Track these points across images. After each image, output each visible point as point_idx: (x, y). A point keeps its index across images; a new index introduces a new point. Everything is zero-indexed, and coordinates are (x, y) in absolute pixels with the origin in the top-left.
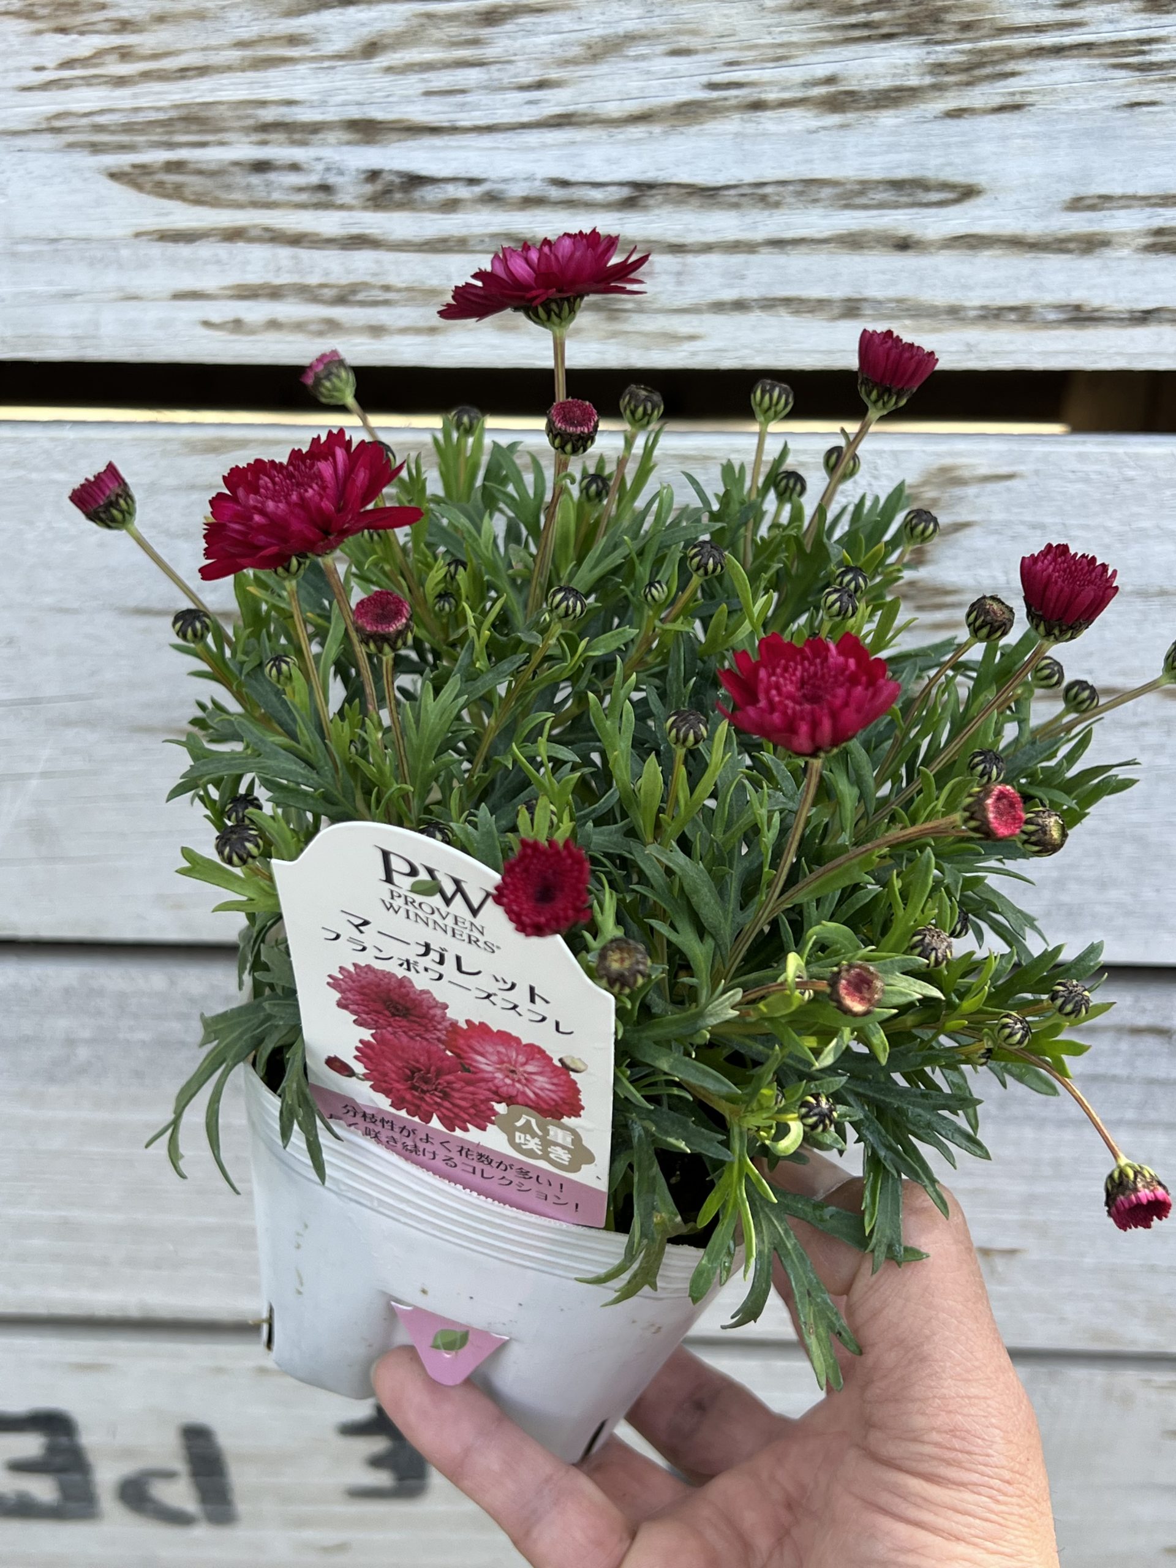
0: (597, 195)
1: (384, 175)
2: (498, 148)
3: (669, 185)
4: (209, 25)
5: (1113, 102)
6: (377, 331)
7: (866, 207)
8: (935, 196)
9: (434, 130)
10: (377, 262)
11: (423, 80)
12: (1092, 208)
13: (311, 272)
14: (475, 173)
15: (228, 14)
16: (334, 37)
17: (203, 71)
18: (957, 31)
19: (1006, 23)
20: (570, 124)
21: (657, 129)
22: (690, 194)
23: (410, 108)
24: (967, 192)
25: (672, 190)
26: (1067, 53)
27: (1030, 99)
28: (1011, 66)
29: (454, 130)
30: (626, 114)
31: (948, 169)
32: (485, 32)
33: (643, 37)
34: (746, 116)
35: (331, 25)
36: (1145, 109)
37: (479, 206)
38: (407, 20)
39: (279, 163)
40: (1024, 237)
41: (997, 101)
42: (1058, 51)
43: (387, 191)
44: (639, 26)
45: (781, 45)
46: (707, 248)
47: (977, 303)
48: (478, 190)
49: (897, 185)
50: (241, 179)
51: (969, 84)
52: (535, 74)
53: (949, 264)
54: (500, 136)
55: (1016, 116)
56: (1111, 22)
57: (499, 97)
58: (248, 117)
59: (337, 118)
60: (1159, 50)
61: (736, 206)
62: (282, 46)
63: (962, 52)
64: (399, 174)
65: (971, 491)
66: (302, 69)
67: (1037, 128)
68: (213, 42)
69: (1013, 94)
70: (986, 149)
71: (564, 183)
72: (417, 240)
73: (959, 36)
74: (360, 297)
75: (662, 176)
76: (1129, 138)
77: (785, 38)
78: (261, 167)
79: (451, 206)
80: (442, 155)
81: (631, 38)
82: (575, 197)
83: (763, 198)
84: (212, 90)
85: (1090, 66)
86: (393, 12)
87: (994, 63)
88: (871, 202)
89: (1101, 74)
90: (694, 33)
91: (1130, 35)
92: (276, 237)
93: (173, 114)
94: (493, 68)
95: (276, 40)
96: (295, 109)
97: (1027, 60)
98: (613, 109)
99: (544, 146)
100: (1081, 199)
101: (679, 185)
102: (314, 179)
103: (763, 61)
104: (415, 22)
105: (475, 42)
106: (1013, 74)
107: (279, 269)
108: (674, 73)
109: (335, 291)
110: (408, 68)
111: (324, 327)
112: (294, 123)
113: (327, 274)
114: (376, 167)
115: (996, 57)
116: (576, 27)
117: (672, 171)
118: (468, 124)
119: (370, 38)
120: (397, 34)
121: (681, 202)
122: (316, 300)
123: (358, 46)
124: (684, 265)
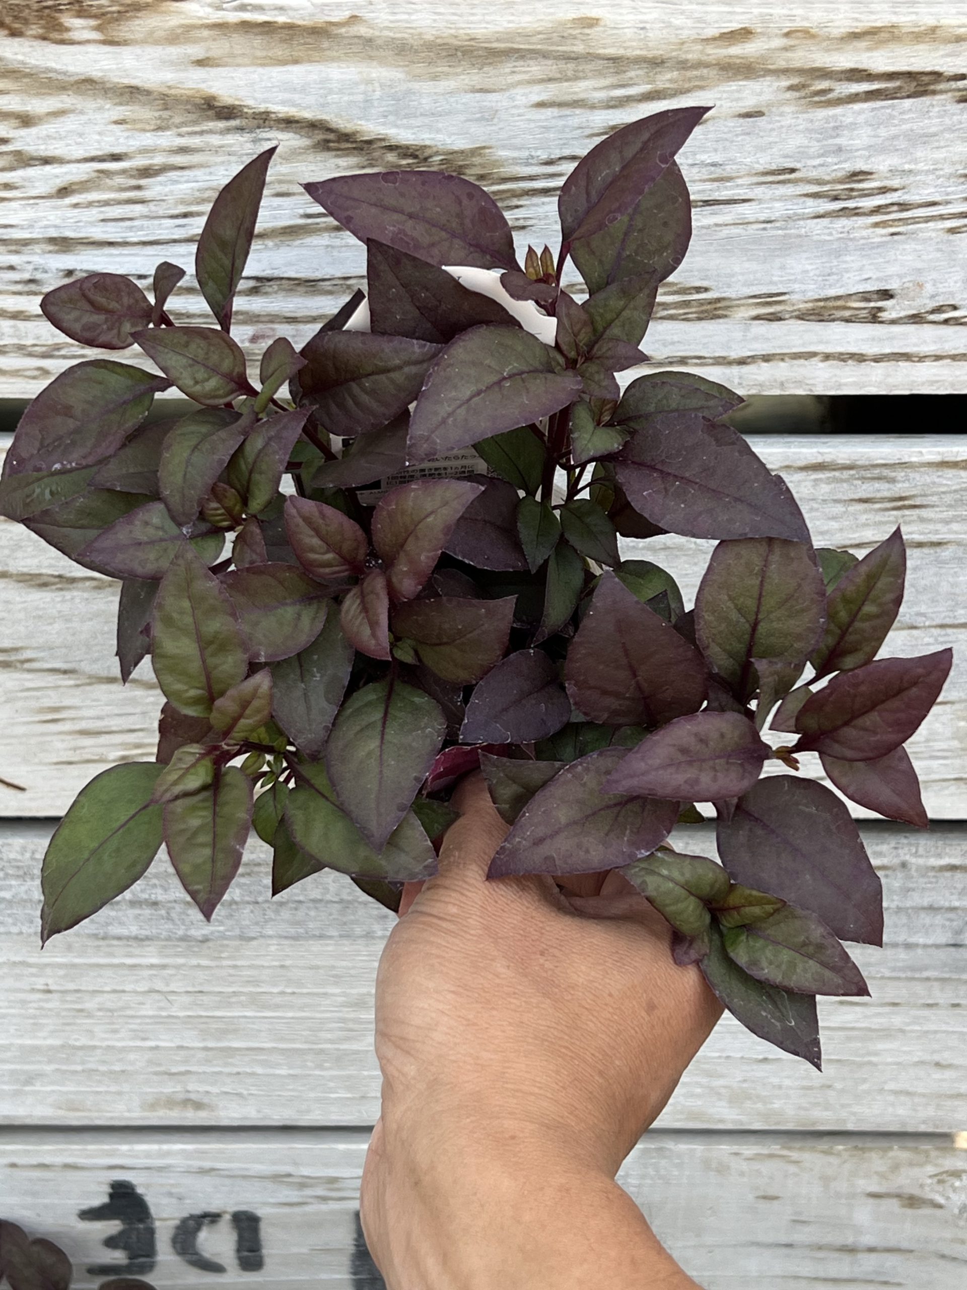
1: (76, 272)
2: (158, 255)
3: (282, 278)
9: (111, 244)
11: (102, 212)
13: (27, 336)
14: (142, 271)
16: (37, 184)
19: (508, 175)
21: (270, 243)
22: (299, 284)
23: (94, 230)
25: (284, 282)
27: (529, 223)
28: (515, 202)
29: (125, 244)
32: (142, 182)
34: (333, 235)
35: (34, 177)
38: (88, 173)
46: (313, 319)
48: (145, 282)
52: (182, 209)
54: (160, 247)
55: (522, 233)
57: (156, 222)
59: (40, 236)
61: (330, 293)
64: (86, 272)
66: (14, 205)
69: (517, 219)
74: (63, 352)
75: (277, 273)
80: (118, 259)
83: (349, 287)
86: (78, 168)
87: (503, 199)
90: (291, 182)
94: (151, 205)
96: (9, 230)
97: (526, 197)
99: (191, 254)
101: (289, 279)
102: (27, 276)
104: (95, 175)
105: (139, 188)
106: (517, 207)
107: (3, 334)
108: (279, 207)
109: (44, 349)
110: (90, 204)
111: (36, 373)
112: (11, 240)
113: (38, 338)
114: (71, 268)
115: (504, 196)
116: (208, 178)
117: (284, 269)
118: (135, 240)
119: (62, 185)
120: (81, 182)
121: (291, 290)
122: (31, 355)
123: (54, 191)
124: (297, 330)
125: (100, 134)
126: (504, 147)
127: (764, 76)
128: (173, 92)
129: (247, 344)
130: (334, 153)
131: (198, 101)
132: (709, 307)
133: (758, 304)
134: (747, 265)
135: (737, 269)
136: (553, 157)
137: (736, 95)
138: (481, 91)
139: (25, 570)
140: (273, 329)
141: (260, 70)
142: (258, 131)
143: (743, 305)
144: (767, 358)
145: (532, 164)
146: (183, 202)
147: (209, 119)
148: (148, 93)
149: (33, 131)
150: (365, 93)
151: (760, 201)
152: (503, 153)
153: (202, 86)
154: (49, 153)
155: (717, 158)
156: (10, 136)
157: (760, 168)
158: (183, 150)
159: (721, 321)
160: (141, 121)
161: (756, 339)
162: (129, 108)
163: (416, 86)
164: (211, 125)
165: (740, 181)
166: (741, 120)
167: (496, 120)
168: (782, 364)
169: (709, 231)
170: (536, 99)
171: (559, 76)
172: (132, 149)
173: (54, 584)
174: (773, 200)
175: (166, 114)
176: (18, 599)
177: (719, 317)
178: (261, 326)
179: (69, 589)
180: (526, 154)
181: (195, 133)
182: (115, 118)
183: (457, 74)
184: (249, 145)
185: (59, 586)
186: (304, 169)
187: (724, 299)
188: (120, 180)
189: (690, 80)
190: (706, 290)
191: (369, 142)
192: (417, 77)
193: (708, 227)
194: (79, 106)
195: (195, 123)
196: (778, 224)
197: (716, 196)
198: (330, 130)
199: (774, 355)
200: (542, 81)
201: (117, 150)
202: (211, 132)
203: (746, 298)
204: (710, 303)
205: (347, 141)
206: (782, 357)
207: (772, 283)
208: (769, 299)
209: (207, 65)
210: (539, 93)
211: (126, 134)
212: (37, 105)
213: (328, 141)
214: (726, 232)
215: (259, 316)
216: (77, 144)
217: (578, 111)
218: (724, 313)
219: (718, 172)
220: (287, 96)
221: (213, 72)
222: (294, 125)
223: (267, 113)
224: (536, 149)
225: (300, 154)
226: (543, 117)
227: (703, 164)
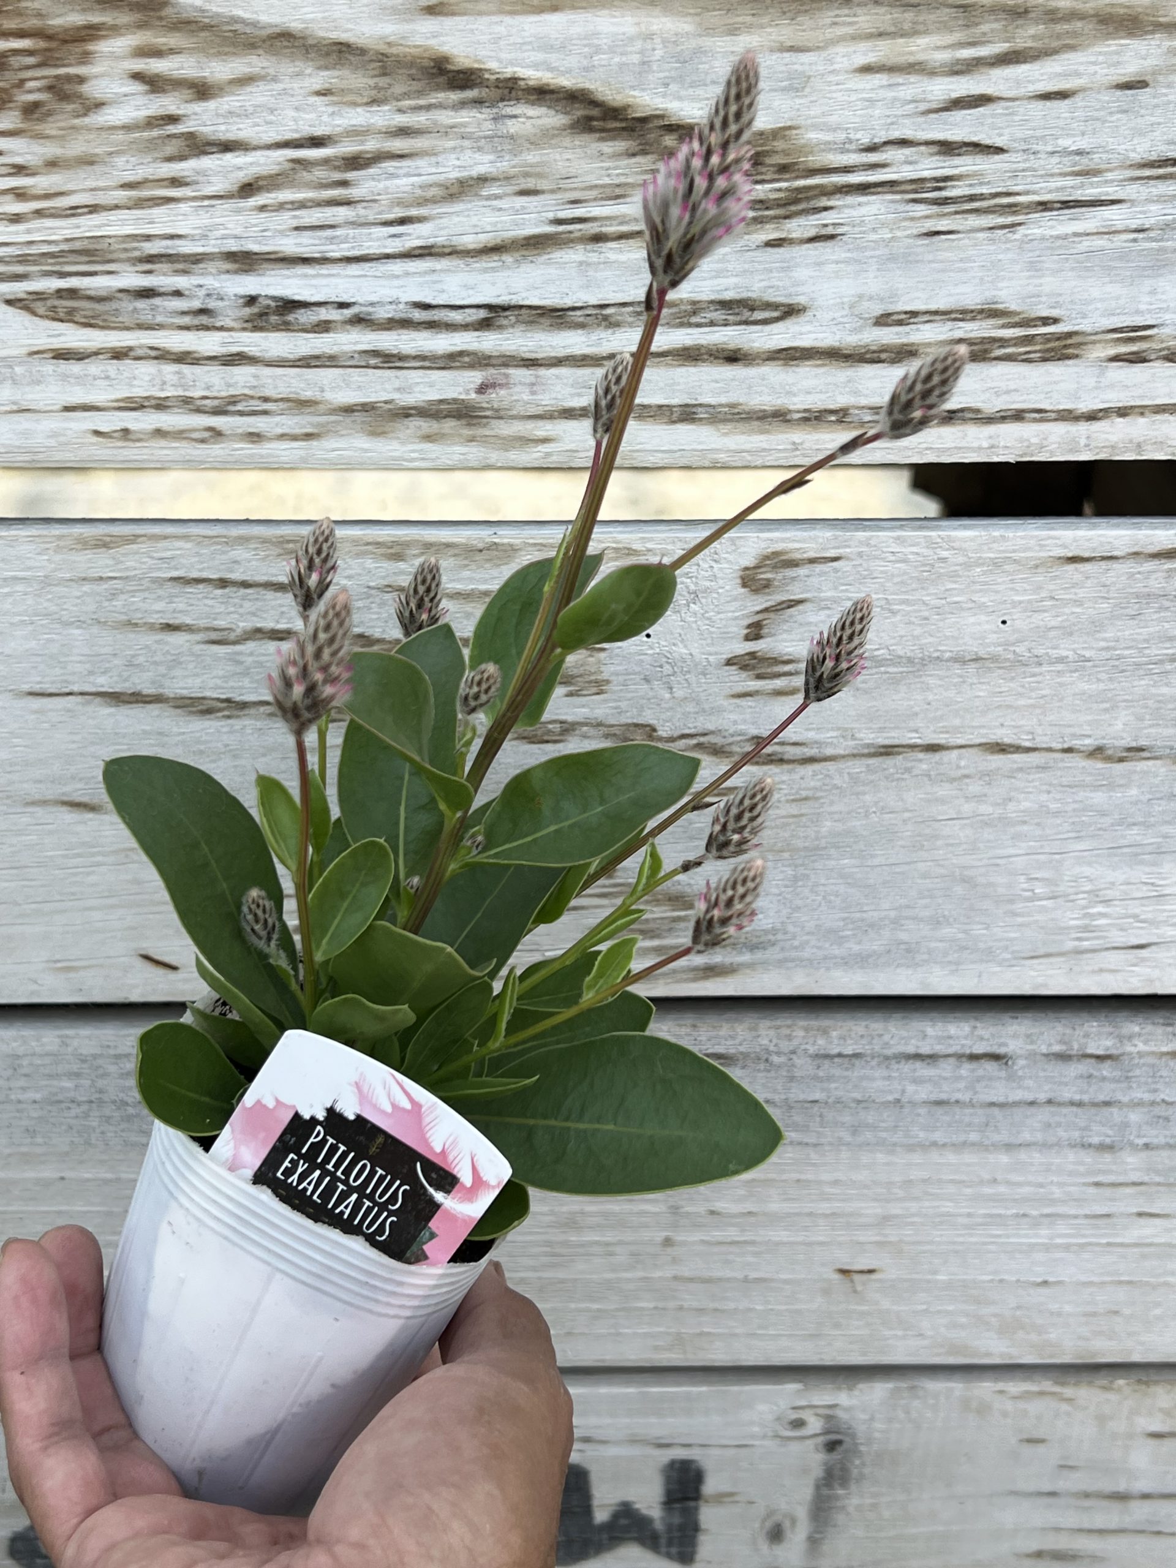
0: (456, 316)
1: (260, 300)
2: (366, 276)
3: (521, 307)
4: (96, 168)
5: (915, 232)
6: (255, 437)
7: (699, 325)
8: (759, 315)
9: (305, 261)
10: (256, 376)
11: (295, 217)
12: (900, 323)
13: (194, 386)
14: (345, 298)
15: (116, 160)
16: (213, 179)
17: (94, 209)
18: (775, 173)
19: (817, 166)
20: (431, 255)
21: (508, 258)
22: (542, 315)
23: (285, 241)
24: (790, 311)
25: (523, 311)
26: (872, 190)
27: (839, 230)
28: (824, 202)
29: (324, 260)
30: (482, 245)
31: (771, 290)
32: (350, 175)
33: (494, 179)
34: (589, 247)
35: (211, 169)
36: (943, 237)
37: (348, 327)
38: (279, 164)
39: (162, 290)
40: (839, 349)
41: (812, 233)
42: (864, 189)
43: (262, 315)
44: (491, 170)
45: (618, 186)
46: (558, 362)
47: (802, 407)
48: (348, 313)
49: (725, 305)
50: (128, 305)
51: (786, 217)
52: (398, 213)
53: (773, 373)
54: (367, 265)
55: (829, 244)
56: (910, 163)
57: (365, 231)
58: (135, 249)
59: (216, 250)
60: (953, 187)
61: (582, 326)
62: (167, 187)
63: (780, 190)
64: (274, 298)
65: (802, 571)
66: (183, 207)
67: (849, 255)
68: (101, 184)
69: (826, 226)
70: (802, 273)
71: (427, 307)
72: (291, 357)
73: (776, 176)
74: (239, 407)
75: (515, 300)
76: (930, 262)
77: (622, 180)
78: (147, 293)
79: (324, 327)
80: (314, 282)
81: (483, 180)
82: (436, 318)
83: (606, 318)
84: (99, 226)
85: (893, 201)
86: (267, 157)
87: (808, 199)
88: (703, 320)
89: (902, 207)
90: (539, 176)
91: (926, 174)
92: (162, 355)
93: (65, 247)
94: (359, 206)
95: (159, 182)
96: (177, 242)
97: (838, 196)
98: (470, 241)
99: (407, 274)
100: (890, 315)
101: (530, 307)
102: (196, 304)
103: (602, 199)
104: (289, 166)
105: (344, 184)
106: (826, 209)
107: (164, 383)
108: (523, 210)
109: (216, 403)
110: (281, 207)
111: (206, 434)
112: (177, 255)
113: (208, 388)
114: (253, 293)
115: (810, 194)
116: (434, 170)
117: (524, 295)
118: (337, 255)
119: (246, 180)
120: (271, 176)
121: (532, 322)
122: (199, 411)
123: (235, 187)
124: (537, 377)
125: (297, 109)
126: (815, 127)
127: (1153, 32)
128: (394, 50)
129: (473, 396)
130: (598, 135)
131: (426, 63)
132: (1057, 344)
133: (1118, 339)
134: (1109, 288)
135: (1095, 293)
136: (876, 140)
137: (1115, 58)
138: (792, 49)
139: (185, 693)
140: (507, 376)
141: (508, 20)
142: (500, 105)
143: (1100, 341)
144: (1123, 412)
145: (848, 151)
146: (400, 203)
147: (438, 88)
148: (362, 51)
149: (211, 105)
150: (642, 52)
151: (1133, 202)
152: (813, 136)
153: (432, 42)
154: (231, 136)
155: (1083, 144)
156: (180, 112)
157: (1135, 157)
158: (404, 132)
159: (1070, 362)
160: (350, 91)
161: (1111, 386)
162: (336, 73)
163: (708, 42)
164: (441, 96)
165: (1109, 176)
166: (1119, 93)
167: (807, 90)
168: (1142, 421)
169: (1065, 243)
170: (861, 60)
171: (893, 29)
172: (338, 130)
173: (220, 710)
174: (1149, 201)
175: (383, 82)
176: (175, 730)
177: (1068, 357)
178: (492, 371)
179: (238, 717)
180: (841, 136)
181: (420, 108)
182: (317, 87)
183: (762, 27)
184: (489, 125)
185: (226, 713)
186: (558, 157)
187: (1076, 333)
188: (320, 173)
189: (1059, 37)
190: (1056, 321)
191: (644, 120)
192: (709, 31)
193: (1065, 237)
194: (272, 71)
195: (420, 93)
196: (1152, 234)
197: (1078, 195)
198: (594, 103)
199: (1132, 407)
200: (870, 36)
201: (318, 131)
202: (440, 106)
203: (1104, 332)
204: (1058, 339)
205: (615, 118)
206: (1141, 410)
207: (1138, 312)
208: (1133, 333)
209: (440, 14)
210: (866, 53)
211: (330, 109)
212: (219, 70)
213: (590, 119)
214: (1086, 244)
215: (490, 357)
216: (268, 123)
217: (913, 78)
218: (1076, 352)
219: (1084, 163)
220: (539, 56)
221: (448, 22)
222: (548, 97)
223: (515, 80)
224: (856, 130)
225: (554, 136)
226: (868, 86)
227: (1066, 152)
